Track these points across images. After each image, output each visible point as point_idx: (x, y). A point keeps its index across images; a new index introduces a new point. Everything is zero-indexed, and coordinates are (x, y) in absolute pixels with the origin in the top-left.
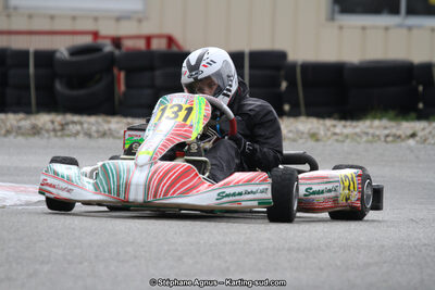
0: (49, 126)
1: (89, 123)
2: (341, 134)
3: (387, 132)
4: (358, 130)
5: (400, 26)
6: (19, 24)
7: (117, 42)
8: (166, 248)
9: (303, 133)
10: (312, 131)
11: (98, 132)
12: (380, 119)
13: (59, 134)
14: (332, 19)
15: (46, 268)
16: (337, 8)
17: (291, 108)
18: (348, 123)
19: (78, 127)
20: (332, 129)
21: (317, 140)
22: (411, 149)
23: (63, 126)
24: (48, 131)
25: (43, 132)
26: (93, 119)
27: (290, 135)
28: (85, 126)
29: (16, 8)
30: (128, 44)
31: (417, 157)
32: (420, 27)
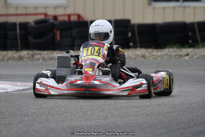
0: (27, 56)
2: (156, 55)
3: (175, 54)
4: (163, 53)
5: (180, 7)
6: (12, 11)
7: (55, 18)
8: (79, 108)
9: (138, 55)
10: (144, 54)
11: (48, 58)
12: (173, 47)
13: (31, 59)
14: (150, 4)
15: (26, 119)
17: (134, 44)
18: (159, 50)
19: (39, 56)
20: (152, 53)
21: (145, 58)
22: (186, 60)
23: (33, 56)
24: (26, 58)
25: (24, 59)
26: (46, 52)
27: (133, 56)
28: (43, 55)
29: (10, 4)
30: (60, 18)
31: (189, 64)
32: (189, 7)
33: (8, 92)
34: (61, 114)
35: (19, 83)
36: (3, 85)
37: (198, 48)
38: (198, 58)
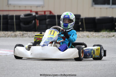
0: (19, 35)
1: (29, 34)
2: (95, 36)
3: (107, 35)
4: (99, 35)
5: (110, 8)
6: (11, 8)
7: (37, 13)
8: (49, 66)
9: (85, 36)
10: (88, 35)
11: (32, 36)
12: (105, 31)
13: (22, 36)
14: (92, 6)
15: (17, 71)
16: (94, 3)
17: (82, 29)
18: (97, 33)
20: (93, 35)
21: (89, 37)
22: (113, 39)
23: (23, 35)
24: (19, 36)
25: (18, 36)
27: (82, 36)
28: (28, 35)
29: (10, 4)
30: (39, 13)
31: (114, 42)
32: (115, 8)
33: (7, 56)
34: (37, 69)
36: (4, 51)
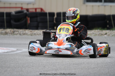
0: (10, 32)
3: (99, 33)
4: (91, 33)
5: (102, 5)
7: (27, 10)
8: (41, 64)
11: (23, 33)
12: (97, 29)
13: (12, 34)
14: (84, 3)
15: (9, 69)
16: (86, 1)
19: (17, 32)
22: (105, 37)
23: (13, 32)
24: (9, 33)
26: (21, 30)
28: (19, 32)
30: (30, 10)
32: (108, 5)
34: (29, 67)
35: (5, 48)
37: (113, 30)
38: (112, 36)
